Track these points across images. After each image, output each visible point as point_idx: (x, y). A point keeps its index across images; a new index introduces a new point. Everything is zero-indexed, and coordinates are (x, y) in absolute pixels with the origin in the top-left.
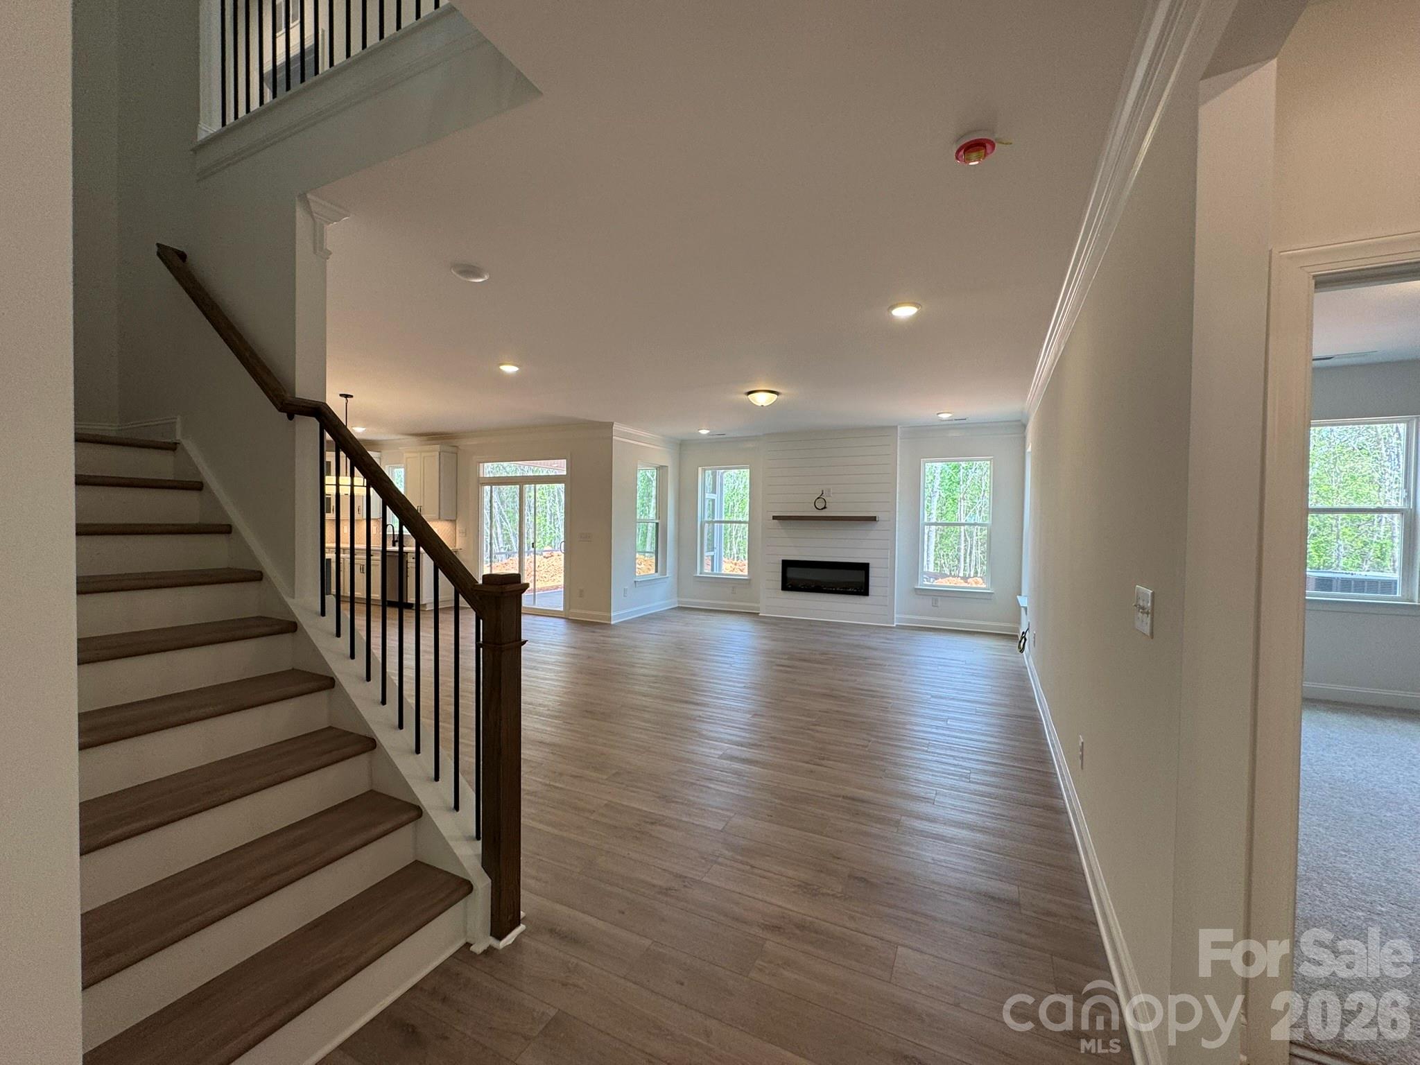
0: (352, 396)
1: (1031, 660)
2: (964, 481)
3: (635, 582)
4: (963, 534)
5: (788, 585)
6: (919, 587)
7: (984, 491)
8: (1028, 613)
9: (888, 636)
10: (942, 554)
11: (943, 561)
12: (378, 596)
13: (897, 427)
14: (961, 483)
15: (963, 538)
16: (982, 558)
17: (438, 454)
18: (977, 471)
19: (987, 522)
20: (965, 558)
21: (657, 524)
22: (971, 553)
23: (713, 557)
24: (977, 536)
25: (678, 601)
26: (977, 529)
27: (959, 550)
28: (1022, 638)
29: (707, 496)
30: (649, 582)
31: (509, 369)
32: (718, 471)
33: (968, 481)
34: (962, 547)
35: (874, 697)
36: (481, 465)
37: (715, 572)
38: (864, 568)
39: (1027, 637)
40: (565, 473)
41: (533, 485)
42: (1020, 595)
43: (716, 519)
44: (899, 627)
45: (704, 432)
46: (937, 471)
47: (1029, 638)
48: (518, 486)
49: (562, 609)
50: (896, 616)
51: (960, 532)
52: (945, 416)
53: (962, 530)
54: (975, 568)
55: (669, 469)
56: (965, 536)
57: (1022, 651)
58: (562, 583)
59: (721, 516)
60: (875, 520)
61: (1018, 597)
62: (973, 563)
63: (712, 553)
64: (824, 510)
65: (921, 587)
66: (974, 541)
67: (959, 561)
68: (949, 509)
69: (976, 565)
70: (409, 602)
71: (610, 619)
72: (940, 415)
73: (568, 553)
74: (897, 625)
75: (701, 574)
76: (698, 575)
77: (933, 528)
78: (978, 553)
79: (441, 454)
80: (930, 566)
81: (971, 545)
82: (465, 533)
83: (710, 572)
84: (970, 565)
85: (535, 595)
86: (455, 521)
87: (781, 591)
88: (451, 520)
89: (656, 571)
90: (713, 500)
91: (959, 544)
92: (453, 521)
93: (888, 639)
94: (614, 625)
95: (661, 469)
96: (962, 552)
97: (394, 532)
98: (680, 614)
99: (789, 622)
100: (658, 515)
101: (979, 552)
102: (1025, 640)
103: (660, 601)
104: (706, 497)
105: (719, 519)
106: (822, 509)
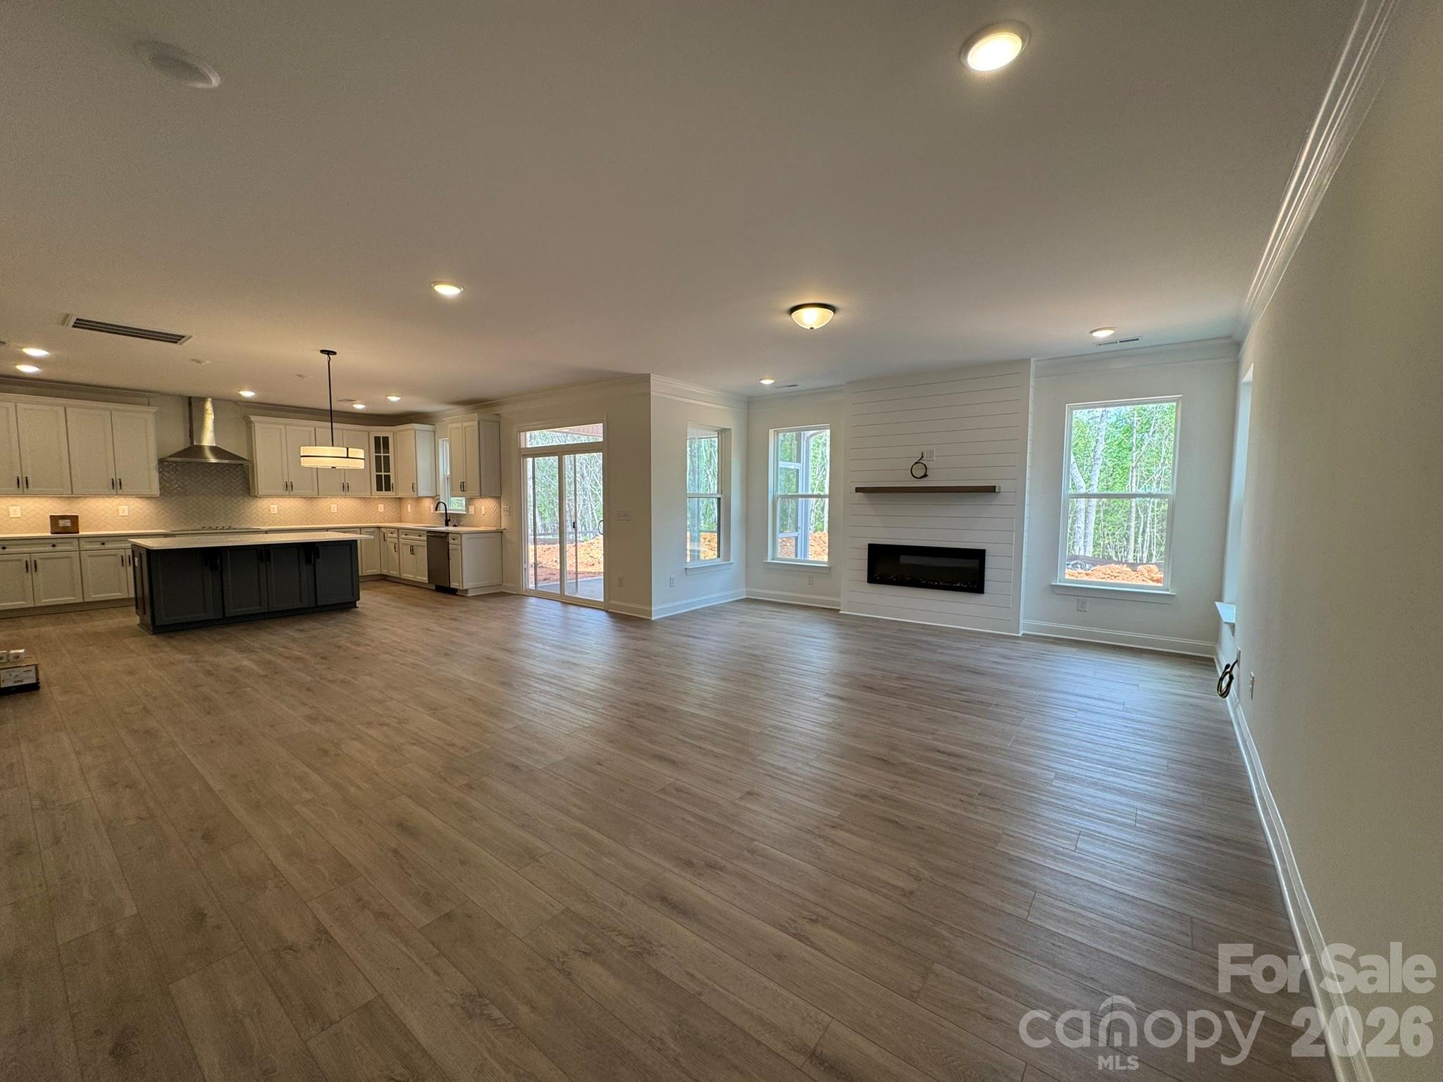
0: (334, 353)
1: (1240, 709)
2: (1138, 447)
3: (686, 569)
4: (1134, 510)
5: (875, 577)
6: (1058, 584)
7: (1164, 458)
8: (1236, 634)
9: (1008, 652)
10: (1106, 533)
11: (1107, 541)
12: (425, 578)
13: (1030, 359)
14: (1134, 449)
15: (1134, 515)
16: (1159, 537)
17: (476, 422)
18: (1157, 435)
19: (1169, 492)
20: (1136, 537)
21: (719, 499)
22: (1144, 532)
23: (796, 538)
24: (1153, 511)
25: (747, 592)
26: (1153, 504)
27: (1128, 528)
28: (1225, 674)
29: (781, 464)
30: (709, 569)
31: (448, 291)
32: (802, 432)
33: (1144, 447)
34: (1133, 524)
35: (955, 769)
36: (522, 434)
37: (799, 558)
38: (979, 555)
39: (1234, 673)
40: (601, 439)
41: (573, 455)
42: (1221, 600)
43: (800, 493)
44: (1026, 637)
45: (767, 382)
46: (1100, 434)
47: (1239, 676)
48: (557, 457)
49: (602, 600)
50: (1022, 621)
51: (1131, 507)
52: (1102, 335)
53: (1133, 505)
54: (1150, 550)
55: (732, 431)
56: (1137, 511)
57: (1224, 694)
58: (602, 570)
59: (807, 489)
60: (995, 491)
61: (1217, 603)
62: (1146, 544)
63: (796, 534)
64: (924, 479)
65: (1060, 584)
66: (1149, 518)
67: (1128, 540)
68: (1116, 480)
69: (1150, 546)
70: (451, 586)
71: (650, 613)
72: (1095, 334)
73: (607, 534)
74: (1023, 634)
75: (773, 559)
76: (769, 561)
77: (1094, 501)
78: (1154, 532)
79: (481, 423)
80: (1088, 548)
81: (1145, 524)
82: (510, 511)
83: (794, 557)
84: (1142, 547)
85: (577, 582)
86: (500, 497)
87: (866, 583)
88: (496, 497)
89: (719, 556)
90: (798, 470)
91: (1129, 520)
92: (498, 498)
93: (1006, 657)
94: (654, 621)
95: (723, 433)
96: (1133, 530)
97: (446, 510)
98: (743, 607)
99: (874, 624)
100: (720, 490)
101: (1155, 530)
102: (1231, 678)
103: (717, 592)
104: (780, 466)
105: (804, 493)
106: (922, 477)
